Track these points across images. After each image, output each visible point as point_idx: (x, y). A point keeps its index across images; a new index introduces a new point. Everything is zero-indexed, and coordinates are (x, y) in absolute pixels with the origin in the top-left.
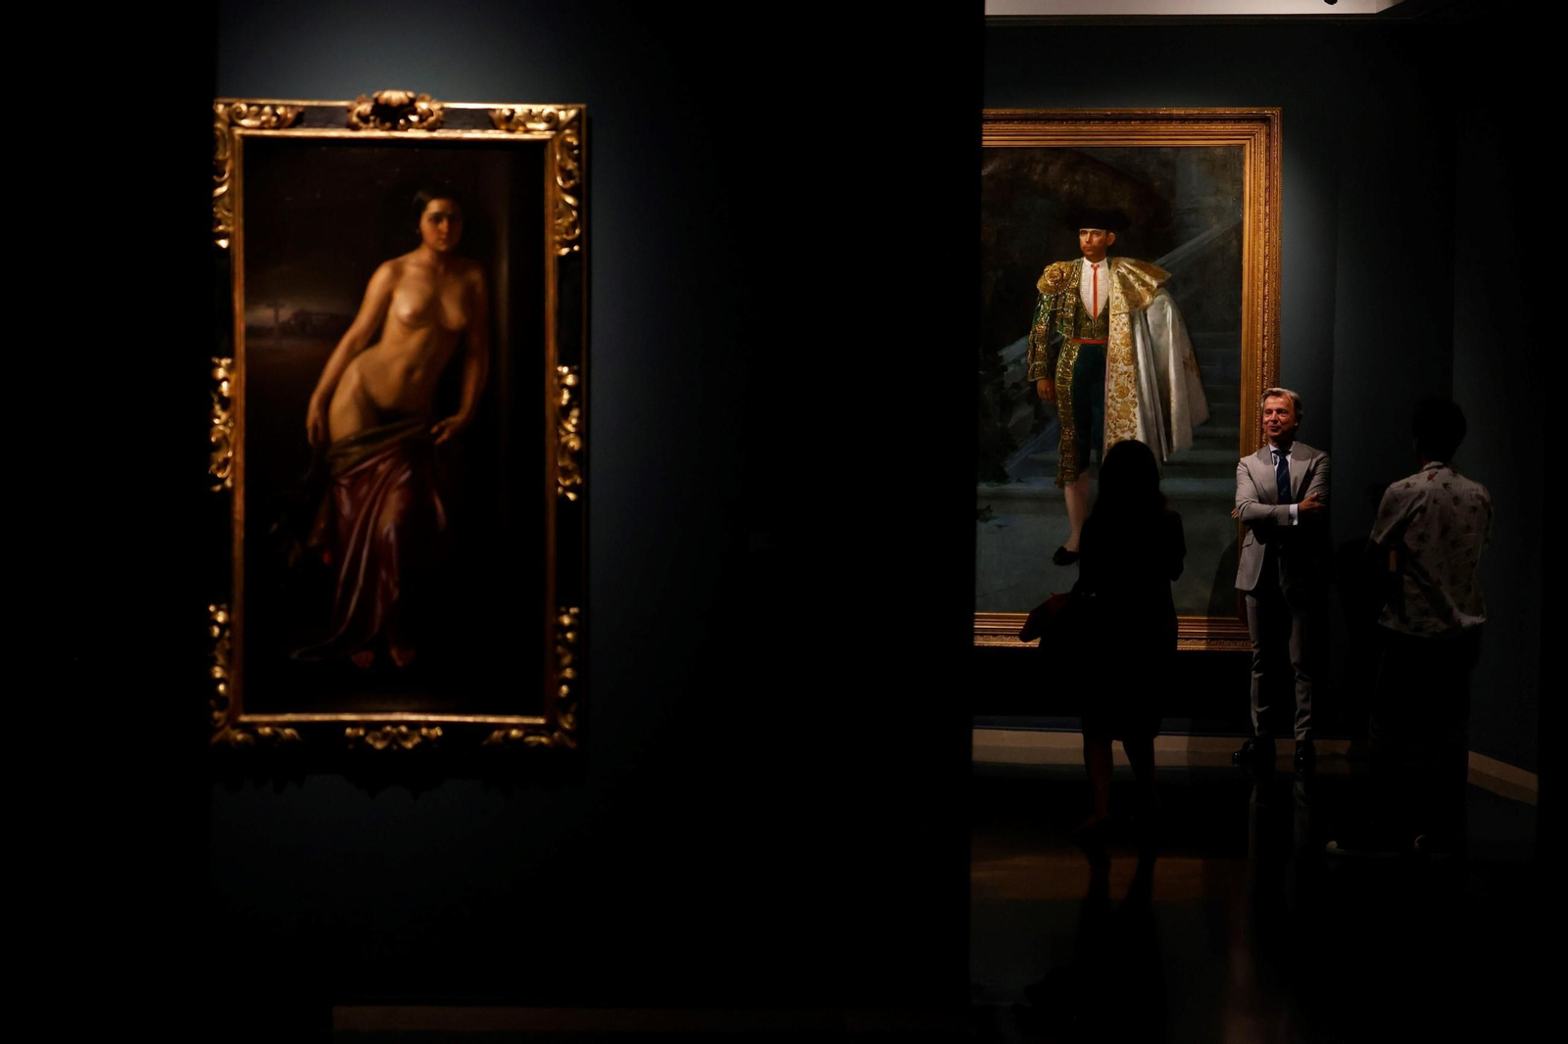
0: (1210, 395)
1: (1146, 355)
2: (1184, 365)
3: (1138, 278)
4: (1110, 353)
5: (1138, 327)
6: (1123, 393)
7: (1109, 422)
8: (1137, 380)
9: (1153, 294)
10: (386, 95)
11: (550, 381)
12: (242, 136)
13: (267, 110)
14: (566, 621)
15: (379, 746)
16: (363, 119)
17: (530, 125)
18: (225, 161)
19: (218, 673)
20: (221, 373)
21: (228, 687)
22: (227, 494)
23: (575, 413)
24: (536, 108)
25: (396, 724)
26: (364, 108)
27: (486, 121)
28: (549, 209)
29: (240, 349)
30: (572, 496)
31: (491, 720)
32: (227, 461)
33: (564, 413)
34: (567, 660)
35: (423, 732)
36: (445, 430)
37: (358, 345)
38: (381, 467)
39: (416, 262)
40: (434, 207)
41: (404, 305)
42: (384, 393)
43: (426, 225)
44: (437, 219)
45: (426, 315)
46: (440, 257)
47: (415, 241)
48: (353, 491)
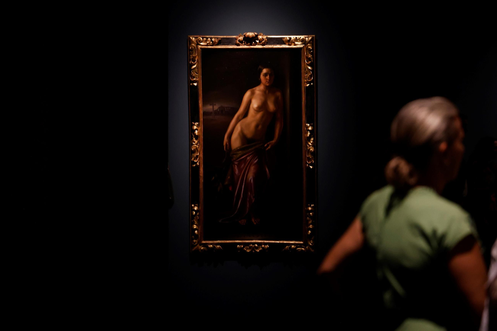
10: (248, 34)
11: (304, 129)
12: (201, 48)
13: (209, 39)
14: (310, 209)
15: (248, 251)
16: (241, 42)
17: (296, 43)
18: (195, 57)
19: (195, 227)
20: (195, 127)
21: (198, 232)
22: (198, 167)
23: (312, 139)
24: (298, 37)
25: (254, 244)
26: (241, 38)
27: (281, 41)
28: (303, 71)
29: (201, 119)
30: (311, 167)
31: (285, 242)
32: (197, 156)
33: (309, 139)
34: (310, 222)
35: (263, 246)
36: (269, 146)
37: (240, 118)
38: (248, 158)
39: (259, 90)
40: (265, 71)
41: (255, 104)
42: (249, 133)
43: (262, 77)
44: (265, 75)
45: (263, 107)
46: (267, 88)
47: (258, 83)
48: (239, 166)
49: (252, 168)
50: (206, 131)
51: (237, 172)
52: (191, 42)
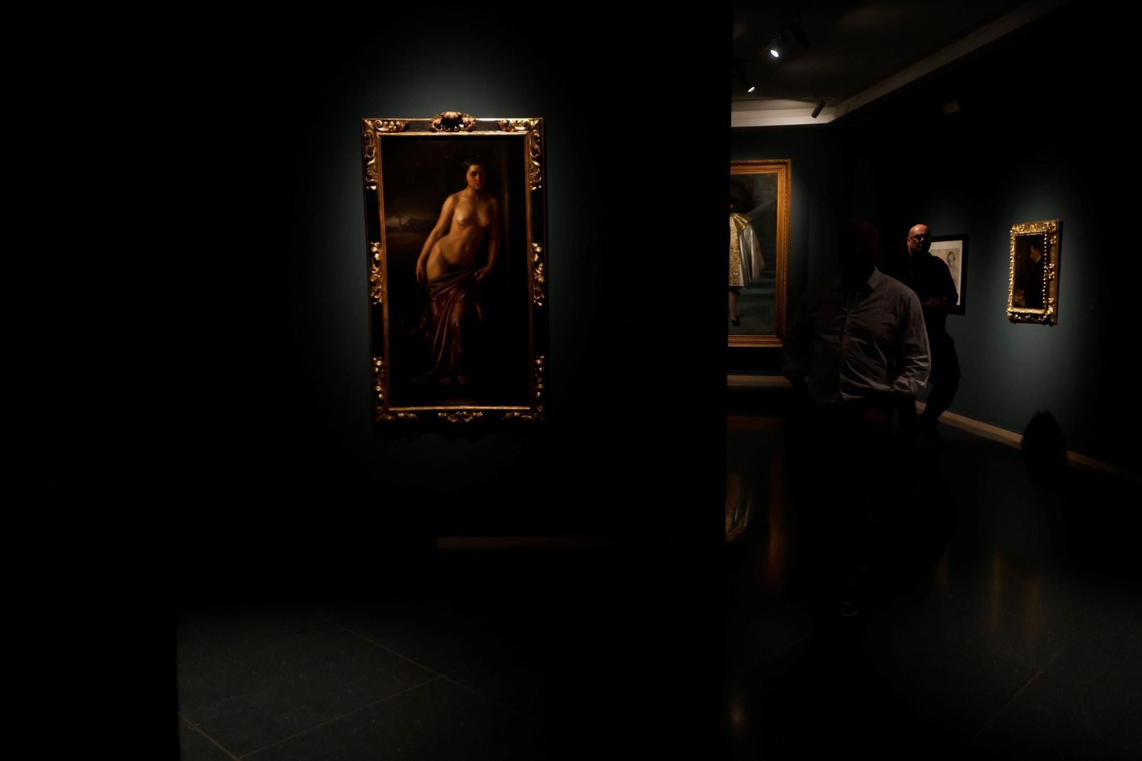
0: (766, 260)
1: (743, 247)
2: (756, 250)
3: (741, 220)
4: (731, 246)
5: (740, 237)
6: (735, 260)
7: (731, 270)
8: (740, 255)
9: (746, 225)
10: (448, 113)
11: (530, 251)
12: (381, 136)
13: (392, 123)
14: (539, 362)
15: (454, 421)
16: (438, 126)
17: (517, 128)
18: (373, 148)
19: (379, 389)
20: (375, 249)
21: (383, 395)
22: (380, 306)
23: (541, 265)
24: (519, 120)
25: (461, 411)
26: (438, 121)
27: (496, 126)
28: (527, 169)
29: (383, 237)
30: (540, 304)
31: (505, 408)
32: (379, 290)
33: (536, 265)
34: (540, 380)
35: (474, 414)
36: (480, 274)
37: (439, 235)
38: (451, 292)
39: (465, 195)
40: (472, 168)
41: (459, 216)
42: (452, 257)
43: (469, 177)
44: (474, 174)
45: (471, 220)
46: (476, 192)
47: (464, 185)
48: (438, 304)
49: (458, 307)
50: (391, 254)
51: (436, 312)
52: (366, 126)
